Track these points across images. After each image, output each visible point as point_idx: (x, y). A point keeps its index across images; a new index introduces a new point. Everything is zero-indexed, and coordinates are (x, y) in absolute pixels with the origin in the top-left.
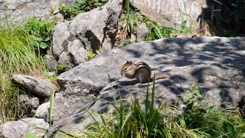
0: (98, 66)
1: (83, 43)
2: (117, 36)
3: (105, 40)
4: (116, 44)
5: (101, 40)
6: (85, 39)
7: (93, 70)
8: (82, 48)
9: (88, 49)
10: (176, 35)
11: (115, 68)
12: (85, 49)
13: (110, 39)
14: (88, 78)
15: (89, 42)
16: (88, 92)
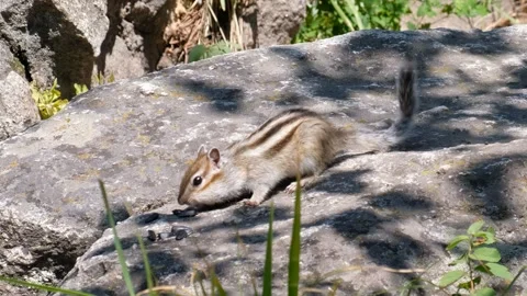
0: (73, 150)
1: (21, 55)
2: (172, 27)
3: (119, 43)
4: (165, 61)
5: (96, 42)
6: (27, 36)
7: (49, 166)
8: (16, 78)
9: (43, 80)
10: (426, 20)
11: (145, 159)
12: (29, 79)
13: (139, 38)
14: (30, 200)
15: (45, 51)
16: (29, 259)
